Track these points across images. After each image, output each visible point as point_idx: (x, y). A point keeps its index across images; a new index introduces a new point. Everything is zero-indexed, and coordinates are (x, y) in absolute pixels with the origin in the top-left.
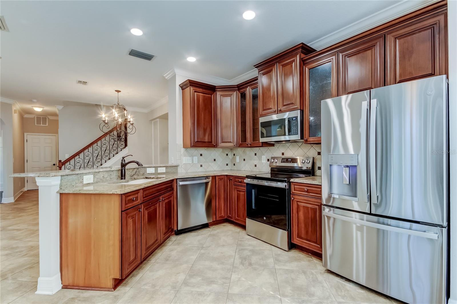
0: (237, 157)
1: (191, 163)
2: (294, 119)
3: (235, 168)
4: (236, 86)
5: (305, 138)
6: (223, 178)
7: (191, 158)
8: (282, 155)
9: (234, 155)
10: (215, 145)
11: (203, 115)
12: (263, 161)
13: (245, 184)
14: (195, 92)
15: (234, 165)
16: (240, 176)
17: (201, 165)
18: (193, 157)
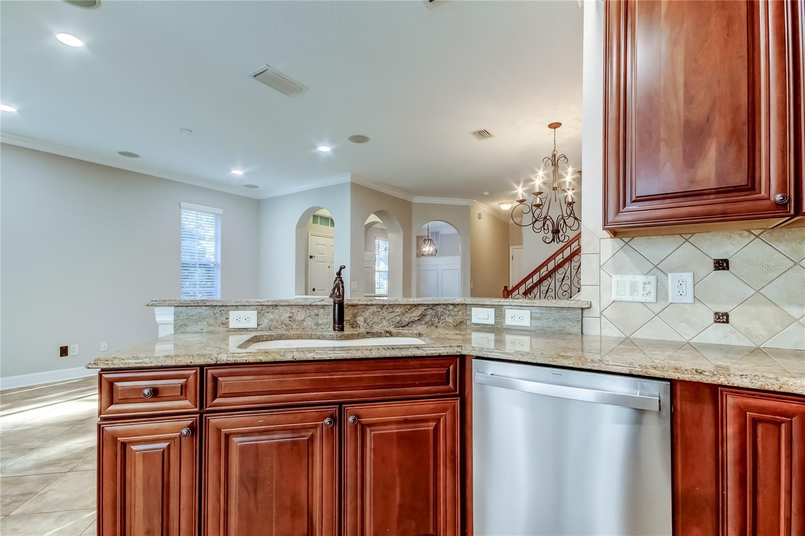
7: (652, 279)
17: (716, 314)
18: (667, 275)
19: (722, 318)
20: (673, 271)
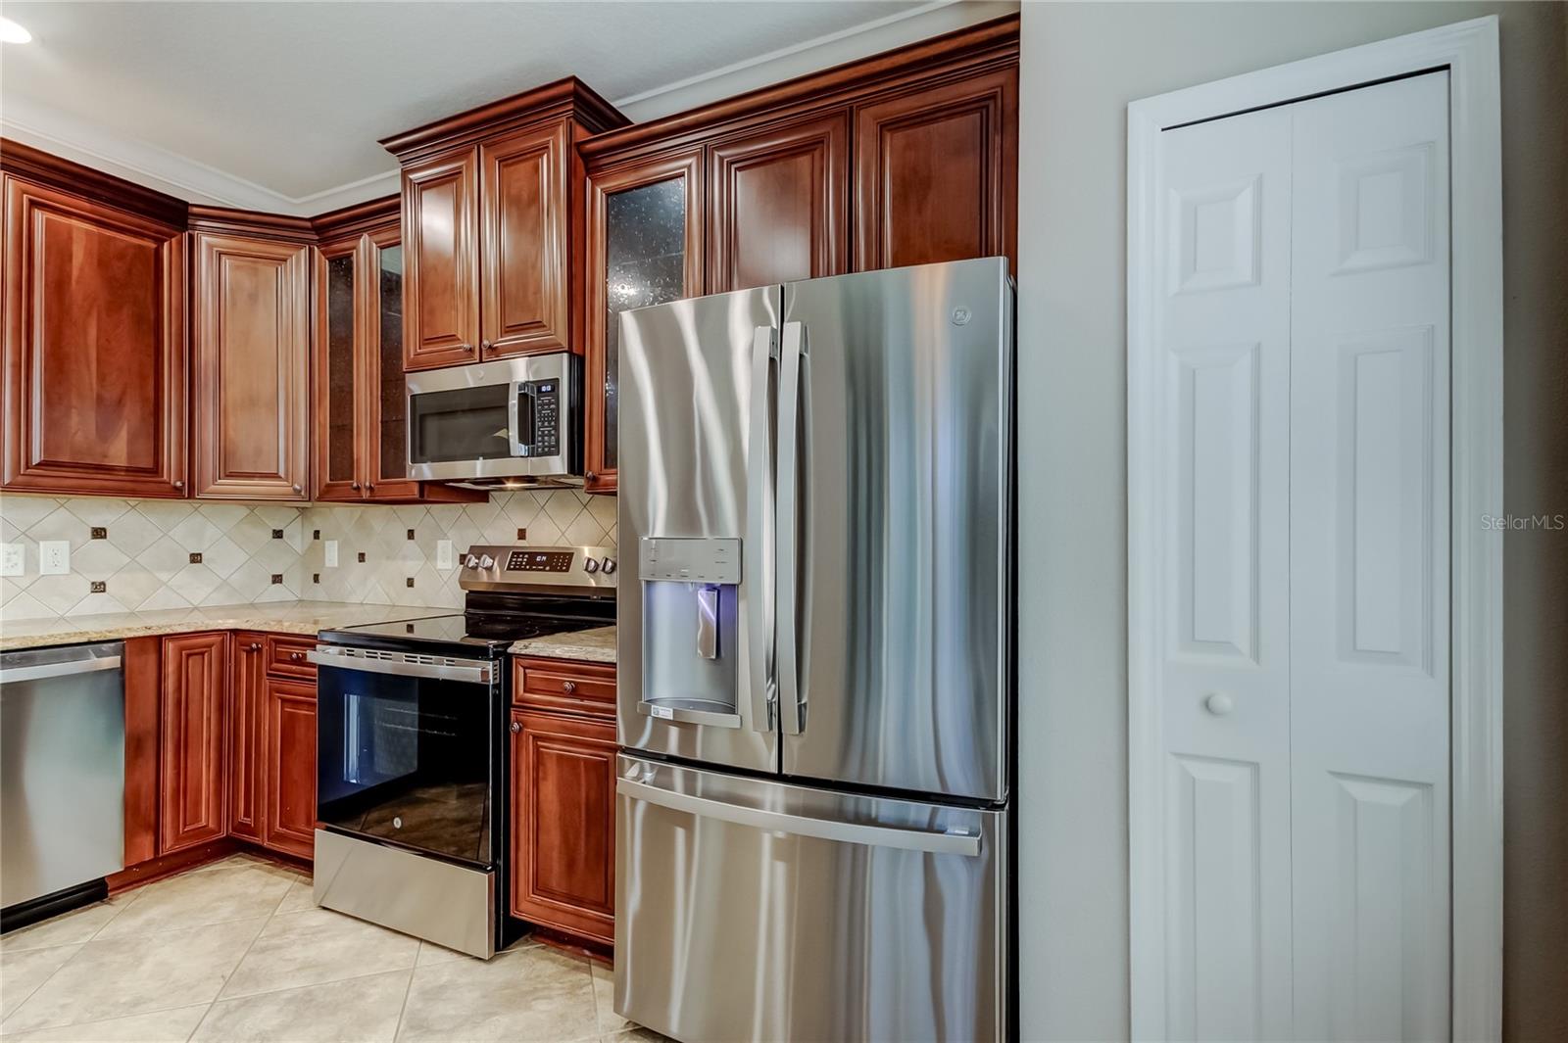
0: (327, 543)
1: (19, 571)
2: (544, 389)
3: (319, 592)
4: (309, 224)
5: (590, 469)
6: (210, 646)
7: (20, 547)
8: (519, 539)
9: (317, 534)
10: (179, 484)
11: (93, 332)
12: (440, 565)
13: (316, 670)
14: (33, 204)
15: (316, 578)
16: (297, 631)
17: (93, 583)
18: (38, 544)
19: (99, 587)
20: (46, 538)
